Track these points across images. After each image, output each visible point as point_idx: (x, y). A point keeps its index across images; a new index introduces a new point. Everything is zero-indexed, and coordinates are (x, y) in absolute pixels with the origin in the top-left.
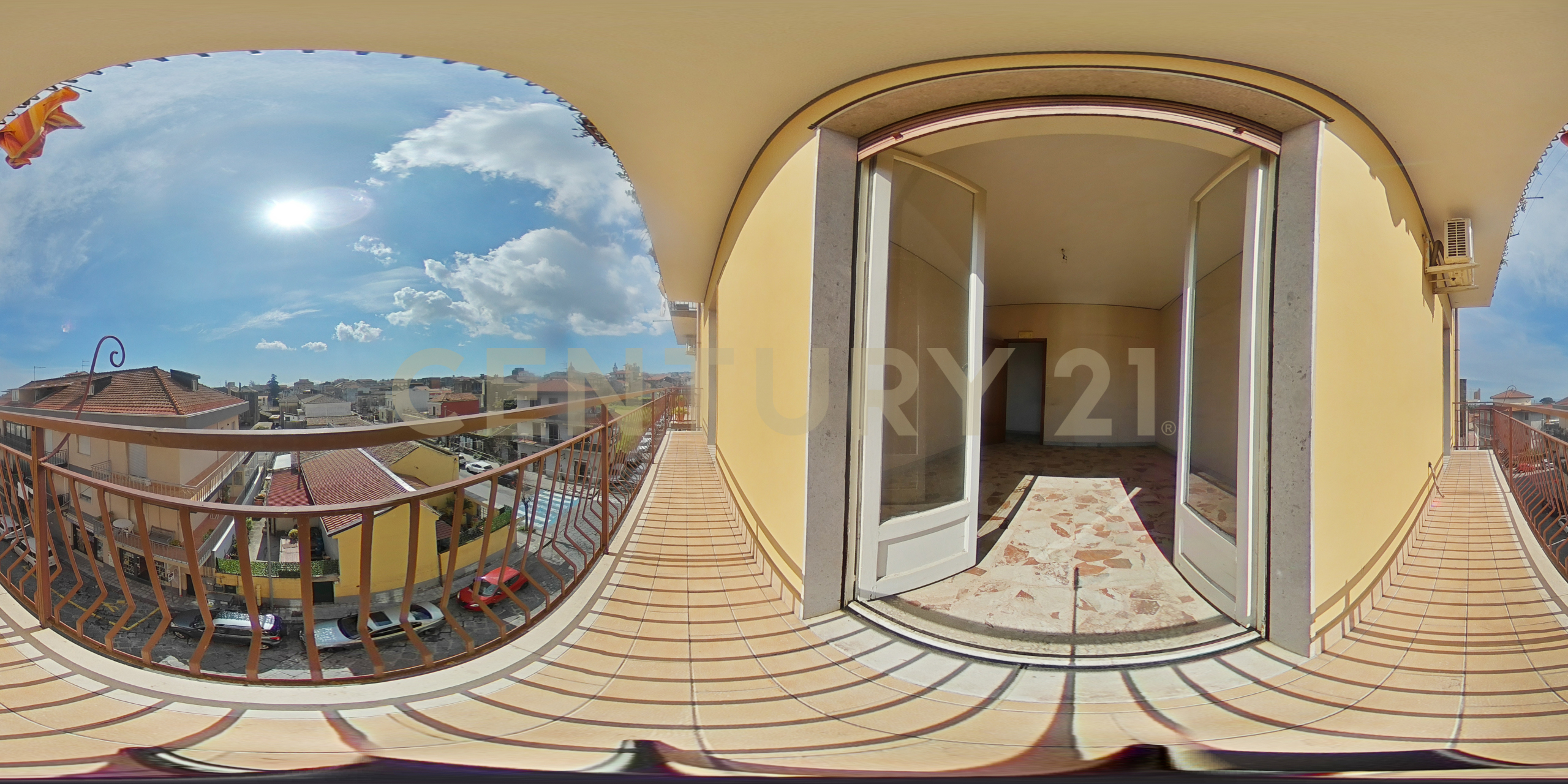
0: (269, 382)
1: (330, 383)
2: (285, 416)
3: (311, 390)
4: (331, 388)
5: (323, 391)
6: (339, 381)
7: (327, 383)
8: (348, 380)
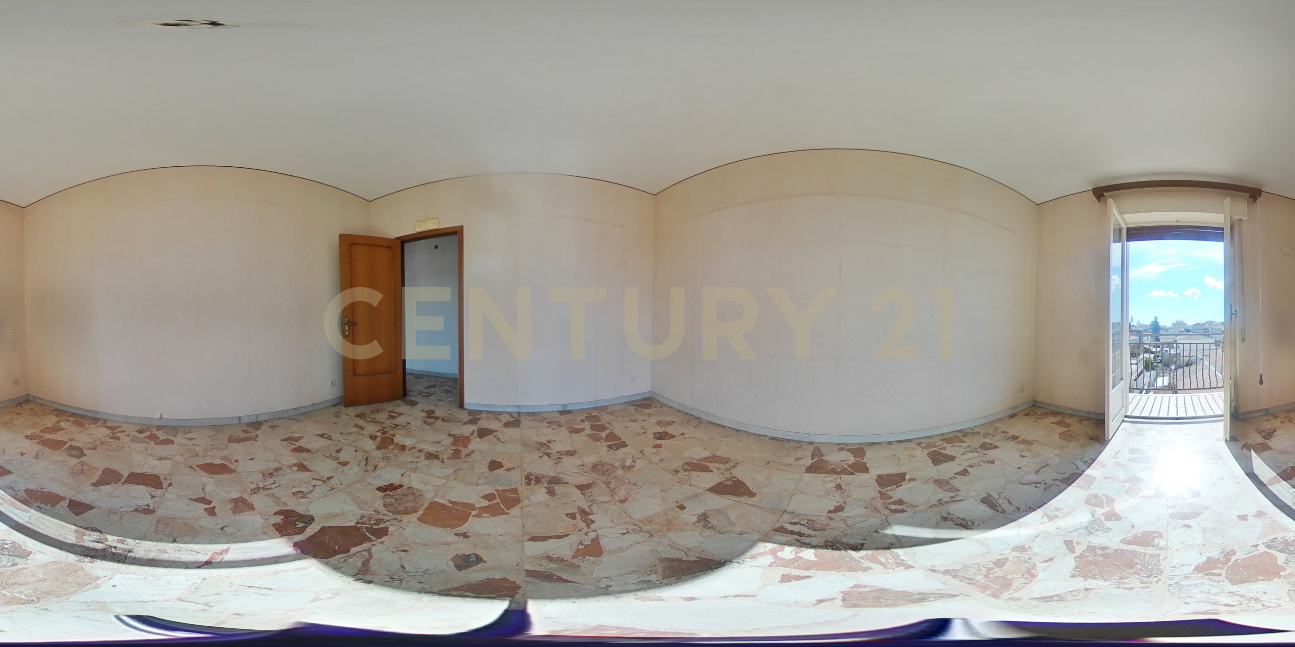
0: (1152, 322)
1: (1200, 324)
2: (1165, 349)
3: (1185, 329)
4: (1201, 328)
5: (1195, 330)
6: (1207, 322)
7: (1198, 324)
8: (1215, 322)
